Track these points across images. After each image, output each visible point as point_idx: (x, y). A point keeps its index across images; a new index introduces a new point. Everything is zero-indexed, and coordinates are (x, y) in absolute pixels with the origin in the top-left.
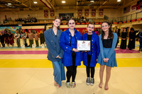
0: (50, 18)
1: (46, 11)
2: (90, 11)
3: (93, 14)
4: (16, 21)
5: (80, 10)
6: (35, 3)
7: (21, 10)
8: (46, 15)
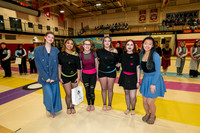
1: (143, 12)
7: (104, 13)
8: (142, 18)
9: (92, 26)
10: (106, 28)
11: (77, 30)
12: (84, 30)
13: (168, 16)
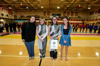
0: (47, 16)
1: (45, 12)
2: (70, 13)
3: (72, 15)
5: (65, 12)
11: (19, 16)
12: (22, 17)
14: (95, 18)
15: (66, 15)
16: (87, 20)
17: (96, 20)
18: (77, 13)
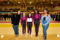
2: (40, 7)
4: (10, 10)
5: (36, 6)
6: (19, 3)
7: (11, 5)
8: (22, 8)
9: (8, 9)
10: (13, 10)
13: (28, 8)
14: (56, 10)
15: (37, 8)
16: (51, 11)
17: (57, 11)
18: (44, 6)
